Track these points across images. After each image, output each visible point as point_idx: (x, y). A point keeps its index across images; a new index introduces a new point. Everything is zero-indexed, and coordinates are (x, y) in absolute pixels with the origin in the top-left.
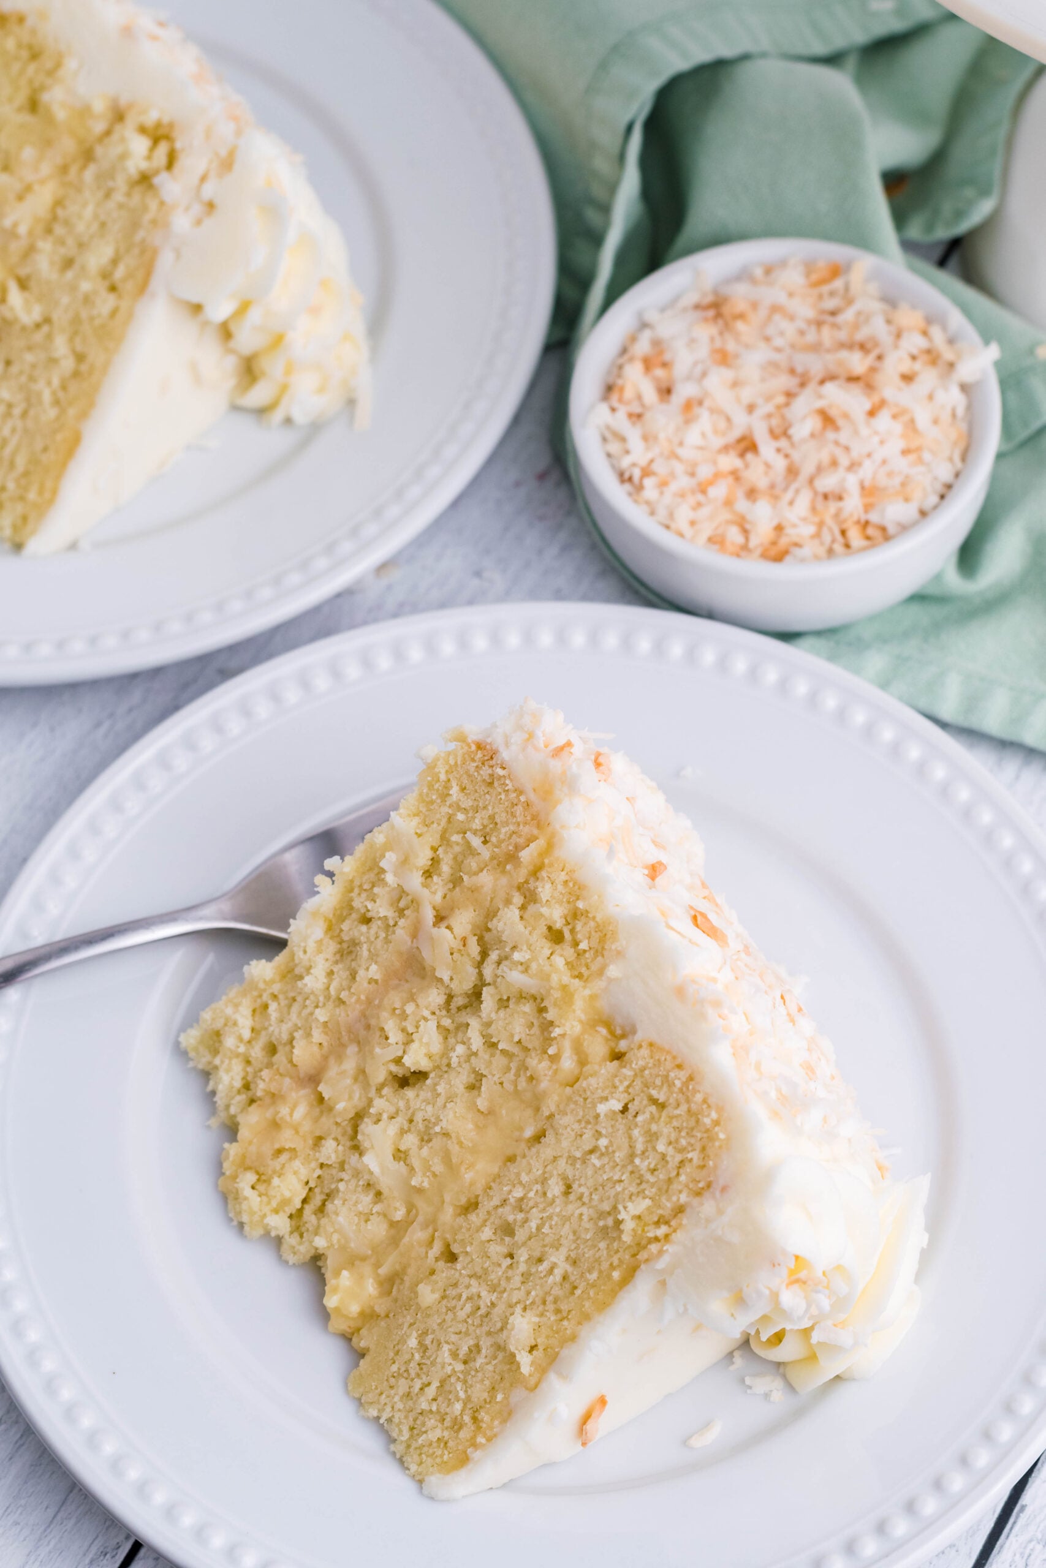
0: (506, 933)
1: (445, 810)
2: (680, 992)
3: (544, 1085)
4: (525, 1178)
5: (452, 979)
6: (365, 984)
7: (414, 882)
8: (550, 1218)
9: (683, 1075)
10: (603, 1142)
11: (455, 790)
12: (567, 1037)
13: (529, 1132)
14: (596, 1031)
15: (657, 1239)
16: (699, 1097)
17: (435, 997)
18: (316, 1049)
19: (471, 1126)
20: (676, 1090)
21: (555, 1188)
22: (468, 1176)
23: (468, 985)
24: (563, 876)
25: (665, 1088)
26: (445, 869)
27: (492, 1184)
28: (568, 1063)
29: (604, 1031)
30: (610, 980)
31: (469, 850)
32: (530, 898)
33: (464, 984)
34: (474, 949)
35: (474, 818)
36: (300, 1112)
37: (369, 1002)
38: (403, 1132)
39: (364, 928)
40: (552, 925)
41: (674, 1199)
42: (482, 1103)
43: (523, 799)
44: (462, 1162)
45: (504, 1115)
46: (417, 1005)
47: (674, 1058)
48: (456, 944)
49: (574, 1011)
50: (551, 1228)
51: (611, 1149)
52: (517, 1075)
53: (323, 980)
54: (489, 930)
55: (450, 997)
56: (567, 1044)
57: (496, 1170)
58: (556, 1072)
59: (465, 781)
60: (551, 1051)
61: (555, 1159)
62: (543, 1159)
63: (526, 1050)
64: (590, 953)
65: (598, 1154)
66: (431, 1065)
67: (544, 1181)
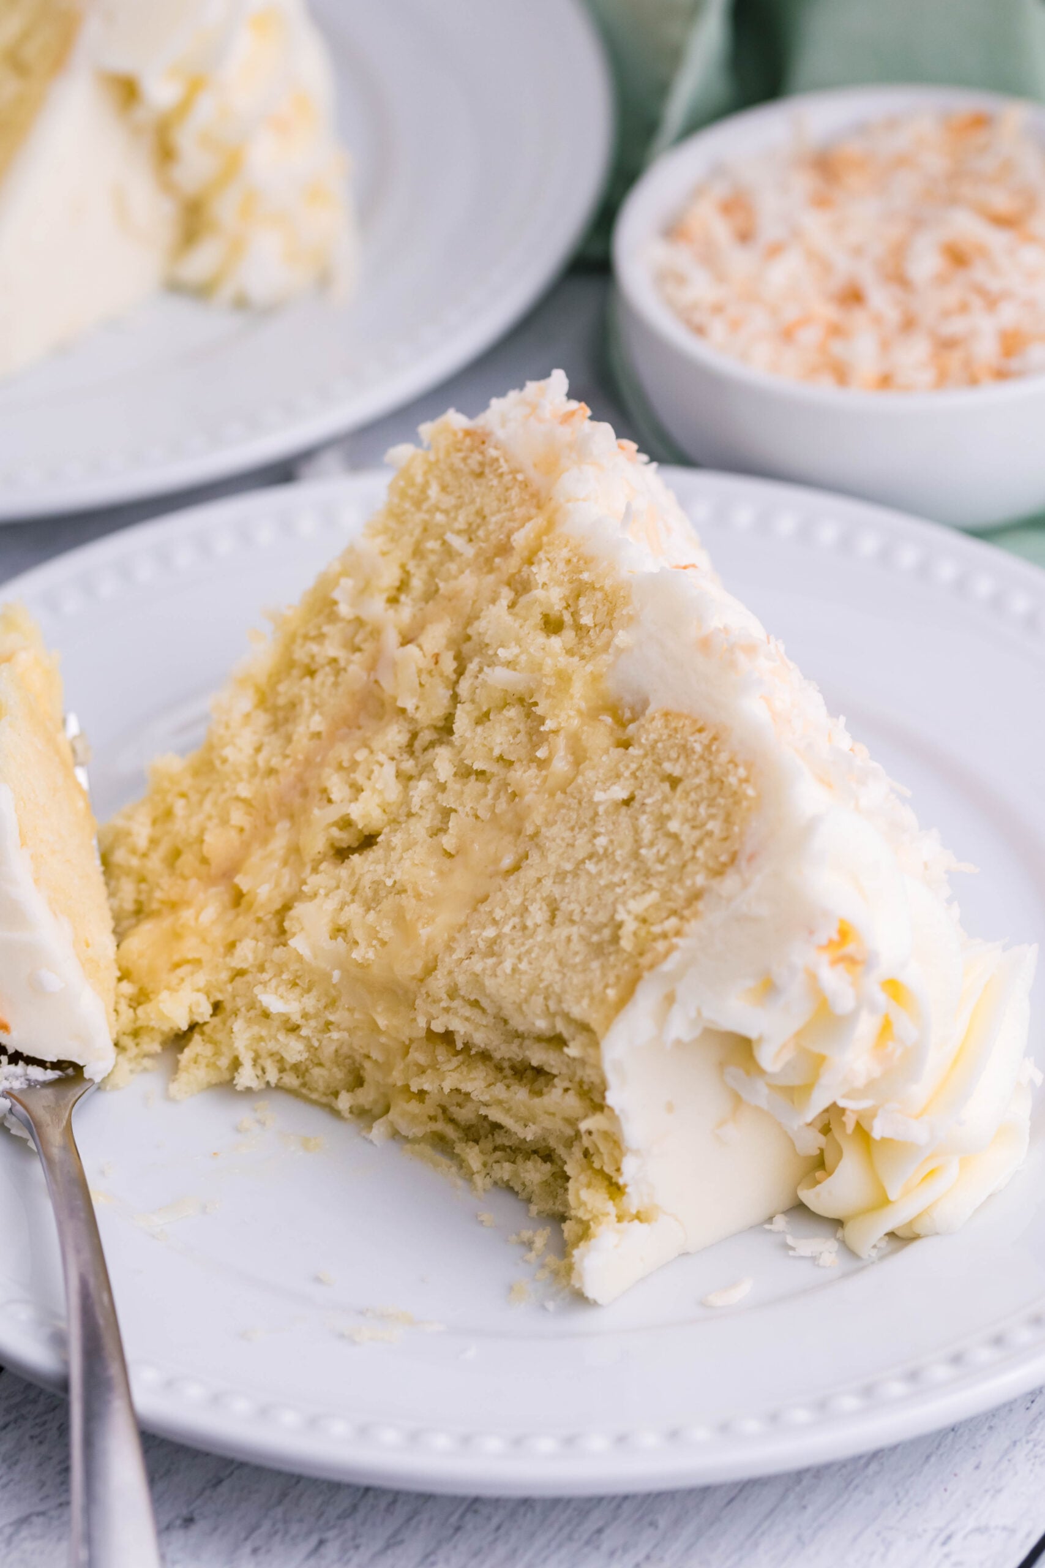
0: (490, 632)
1: (420, 516)
2: (705, 645)
3: (529, 798)
4: (499, 914)
5: (417, 708)
6: (305, 741)
7: (376, 608)
8: (529, 952)
9: (705, 737)
10: (601, 841)
11: (434, 491)
12: (562, 734)
13: (507, 862)
14: (599, 720)
15: (665, 936)
16: (724, 757)
17: (395, 735)
18: (233, 834)
19: (432, 873)
20: (696, 757)
21: (538, 914)
22: (424, 932)
23: (438, 712)
24: (565, 553)
25: (682, 760)
26: (417, 583)
27: (457, 935)
28: (561, 765)
29: (609, 720)
30: (620, 651)
31: (449, 553)
32: (521, 586)
33: (430, 713)
34: (449, 665)
35: (455, 519)
36: (209, 914)
37: (308, 762)
38: (343, 905)
39: (307, 680)
40: (548, 612)
41: (688, 882)
42: (448, 842)
43: (520, 477)
44: (419, 918)
45: (477, 850)
46: (372, 752)
47: (695, 721)
48: (426, 663)
49: (572, 697)
50: (530, 963)
51: (610, 850)
52: (496, 797)
53: (249, 750)
54: (468, 638)
55: (414, 736)
56: (561, 742)
57: (462, 919)
58: (545, 779)
59: (448, 478)
60: (541, 754)
61: (539, 880)
62: (523, 884)
63: (511, 763)
64: (595, 631)
65: (595, 860)
66: (385, 817)
67: (524, 910)
